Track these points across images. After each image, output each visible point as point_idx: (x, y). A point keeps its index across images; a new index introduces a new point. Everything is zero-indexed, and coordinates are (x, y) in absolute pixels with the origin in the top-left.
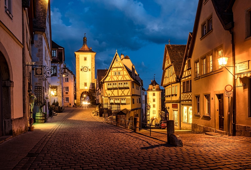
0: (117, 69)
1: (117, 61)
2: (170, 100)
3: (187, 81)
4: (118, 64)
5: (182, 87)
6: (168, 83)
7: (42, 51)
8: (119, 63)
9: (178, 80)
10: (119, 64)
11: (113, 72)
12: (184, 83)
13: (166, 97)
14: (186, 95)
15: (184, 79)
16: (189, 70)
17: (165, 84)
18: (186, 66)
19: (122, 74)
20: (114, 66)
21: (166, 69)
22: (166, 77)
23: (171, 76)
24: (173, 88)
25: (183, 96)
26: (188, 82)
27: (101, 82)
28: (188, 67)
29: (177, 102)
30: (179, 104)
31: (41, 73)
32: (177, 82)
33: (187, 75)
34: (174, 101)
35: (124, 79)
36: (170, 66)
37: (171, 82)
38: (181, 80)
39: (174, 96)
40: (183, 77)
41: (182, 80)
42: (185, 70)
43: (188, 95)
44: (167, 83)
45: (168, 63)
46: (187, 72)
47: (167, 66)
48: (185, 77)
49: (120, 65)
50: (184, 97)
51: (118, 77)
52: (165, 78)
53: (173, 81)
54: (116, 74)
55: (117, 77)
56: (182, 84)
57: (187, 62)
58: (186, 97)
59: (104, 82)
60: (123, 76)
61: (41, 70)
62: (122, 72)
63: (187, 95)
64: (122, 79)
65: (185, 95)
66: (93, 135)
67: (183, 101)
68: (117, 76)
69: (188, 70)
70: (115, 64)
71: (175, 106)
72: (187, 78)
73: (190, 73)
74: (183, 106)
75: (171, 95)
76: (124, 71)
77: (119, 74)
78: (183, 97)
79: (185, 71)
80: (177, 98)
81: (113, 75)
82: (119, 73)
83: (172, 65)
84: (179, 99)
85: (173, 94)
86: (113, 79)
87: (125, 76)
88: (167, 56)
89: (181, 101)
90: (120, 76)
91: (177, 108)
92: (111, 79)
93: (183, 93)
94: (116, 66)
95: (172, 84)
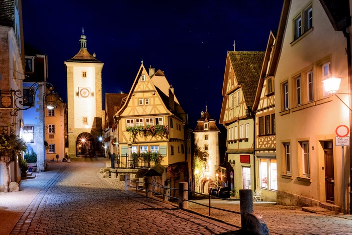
0: (144, 95)
1: (143, 79)
2: (237, 148)
3: (266, 116)
4: (145, 86)
5: (257, 127)
6: (233, 118)
7: (8, 62)
8: (146, 83)
9: (251, 114)
10: (147, 85)
11: (136, 100)
12: (261, 118)
13: (229, 143)
14: (264, 141)
15: (261, 112)
16: (270, 97)
17: (227, 120)
18: (264, 89)
19: (152, 103)
20: (138, 89)
21: (229, 94)
22: (229, 108)
23: (237, 107)
24: (242, 128)
25: (259, 142)
26: (267, 117)
27: (115, 117)
28: (269, 91)
29: (249, 151)
30: (252, 156)
31: (10, 104)
32: (248, 117)
33: (265, 106)
34: (243, 150)
35: (155, 111)
36: (236, 90)
37: (237, 116)
38: (255, 113)
39: (243, 141)
40: (259, 108)
41: (257, 114)
42: (262, 96)
43: (269, 139)
44: (230, 119)
45: (233, 84)
46: (266, 100)
47: (230, 89)
48: (262, 109)
49: (149, 88)
50: (261, 143)
51: (145, 108)
52: (227, 109)
53: (241, 115)
54: (141, 103)
55: (143, 109)
56: (257, 121)
57: (265, 83)
58: (265, 143)
59: (120, 118)
60: (155, 106)
61: (10, 100)
62: (152, 99)
63: (266, 140)
64: (152, 113)
65: (263, 140)
66: (108, 216)
67: (260, 151)
68: (144, 107)
69: (268, 96)
70: (140, 85)
71: (245, 160)
72: (265, 111)
73: (272, 101)
74: (259, 159)
75: (238, 140)
76: (156, 97)
77: (147, 103)
78: (259, 144)
79: (263, 99)
80: (248, 145)
81: (136, 104)
82: (147, 100)
83: (238, 88)
84: (253, 147)
85: (241, 138)
86: (136, 111)
87: (158, 106)
88: (230, 71)
89: (256, 151)
90: (148, 107)
91: (250, 163)
92: (132, 112)
93: (260, 136)
94: (141, 88)
95: (239, 120)
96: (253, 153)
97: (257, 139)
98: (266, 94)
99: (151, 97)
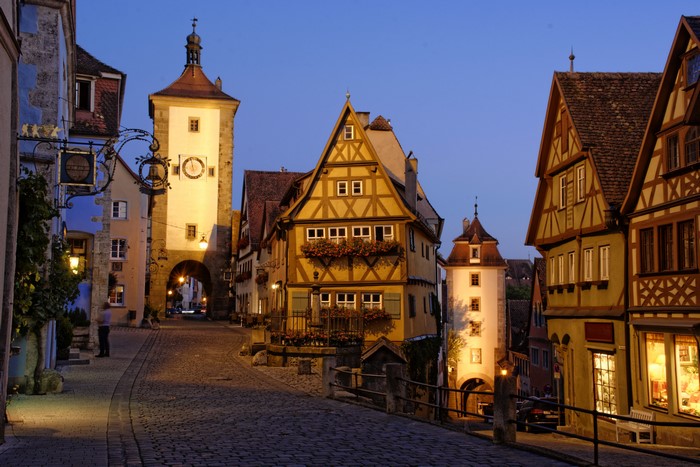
0: (349, 172)
1: (349, 136)
2: (575, 303)
3: (659, 227)
4: (353, 152)
5: (634, 252)
6: (563, 230)
8: (357, 145)
9: (618, 221)
10: (358, 151)
11: (330, 184)
12: (645, 232)
13: (552, 292)
14: (656, 288)
15: (646, 217)
16: (673, 181)
17: (547, 235)
18: (655, 162)
19: (369, 192)
20: (336, 157)
21: (553, 174)
22: (553, 208)
23: (577, 204)
24: (589, 257)
25: (640, 292)
26: (664, 229)
27: (282, 220)
28: (669, 165)
29: (610, 314)
30: (619, 326)
32: (609, 229)
33: (658, 200)
34: (594, 308)
35: (375, 210)
36: (573, 164)
37: (577, 227)
38: (629, 220)
39: (594, 288)
40: (640, 206)
41: (635, 220)
42: (650, 176)
43: (669, 284)
44: (555, 233)
45: (565, 149)
46: (660, 188)
47: (556, 163)
48: (650, 210)
49: (361, 156)
50: (646, 293)
51: (353, 203)
52: (548, 211)
53: (587, 224)
54: (343, 191)
55: (347, 204)
56: (634, 238)
57: (659, 145)
58: (658, 293)
59: (292, 224)
60: (375, 199)
62: (369, 182)
63: (661, 286)
64: (370, 214)
65: (651, 286)
67: (642, 313)
68: (350, 201)
69: (667, 177)
70: (341, 150)
71: (600, 335)
72: (658, 214)
73: (678, 190)
74: (640, 333)
75: (579, 284)
76: (379, 177)
77: (357, 191)
78: (640, 296)
79: (653, 184)
80: (613, 297)
81: (331, 193)
82: (357, 185)
83: (581, 158)
84: (622, 302)
85: (588, 278)
86: (330, 210)
87: (382, 200)
88: (559, 118)
89: (633, 312)
90: (359, 201)
91: (613, 343)
92: (321, 210)
93: (643, 274)
94: (343, 157)
95: (582, 236)
96: (624, 317)
97: (635, 284)
98: (661, 173)
99: (368, 177)
